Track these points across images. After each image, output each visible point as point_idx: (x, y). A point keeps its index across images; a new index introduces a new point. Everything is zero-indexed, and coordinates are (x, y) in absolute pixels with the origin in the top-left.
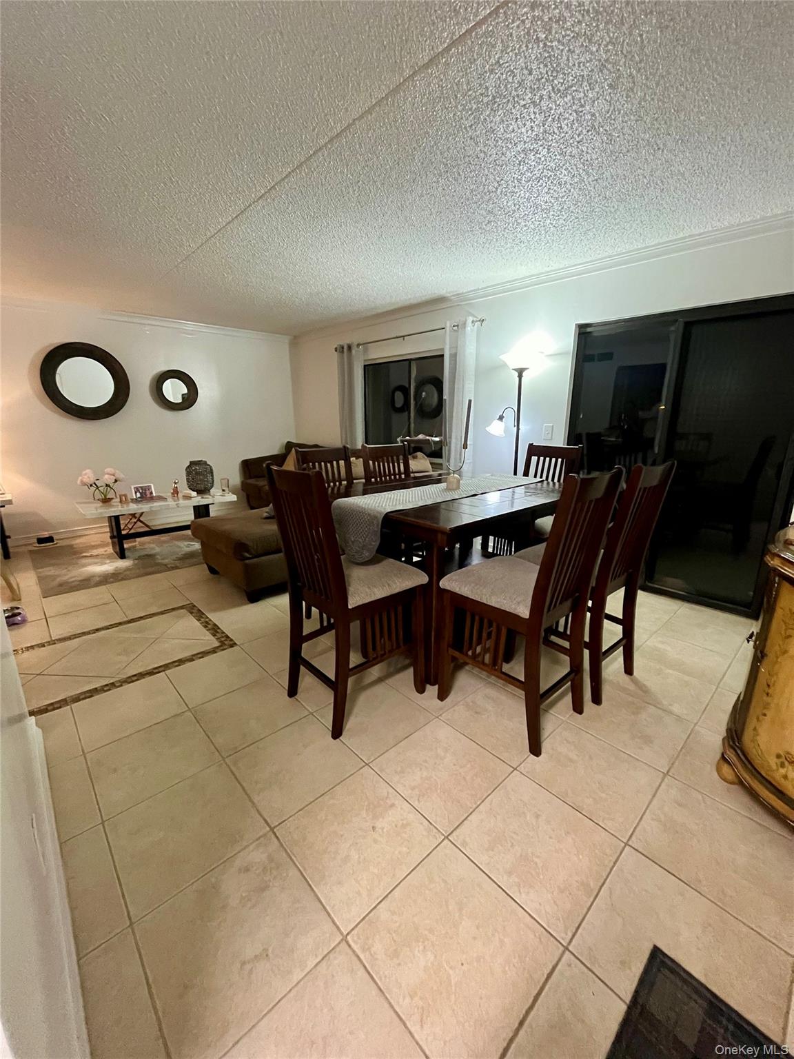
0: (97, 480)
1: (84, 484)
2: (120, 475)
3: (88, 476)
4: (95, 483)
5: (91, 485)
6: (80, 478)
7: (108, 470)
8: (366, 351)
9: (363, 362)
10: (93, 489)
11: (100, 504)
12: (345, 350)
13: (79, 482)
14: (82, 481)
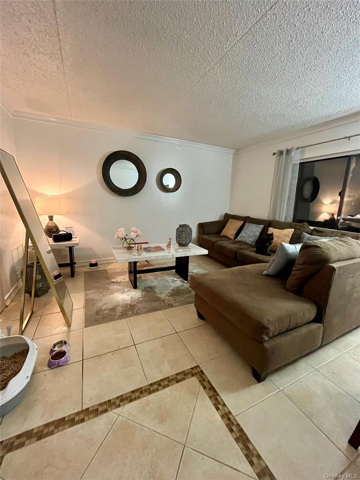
0: (126, 235)
1: (118, 237)
2: (140, 233)
3: (121, 232)
4: (125, 237)
5: (123, 239)
6: (117, 233)
7: (133, 229)
8: (303, 153)
9: (299, 161)
10: (123, 240)
11: (125, 251)
12: (285, 153)
13: (116, 236)
14: (118, 235)
